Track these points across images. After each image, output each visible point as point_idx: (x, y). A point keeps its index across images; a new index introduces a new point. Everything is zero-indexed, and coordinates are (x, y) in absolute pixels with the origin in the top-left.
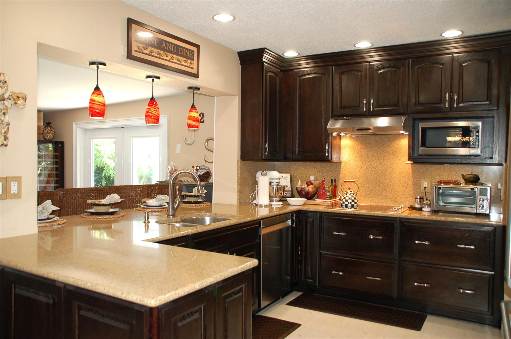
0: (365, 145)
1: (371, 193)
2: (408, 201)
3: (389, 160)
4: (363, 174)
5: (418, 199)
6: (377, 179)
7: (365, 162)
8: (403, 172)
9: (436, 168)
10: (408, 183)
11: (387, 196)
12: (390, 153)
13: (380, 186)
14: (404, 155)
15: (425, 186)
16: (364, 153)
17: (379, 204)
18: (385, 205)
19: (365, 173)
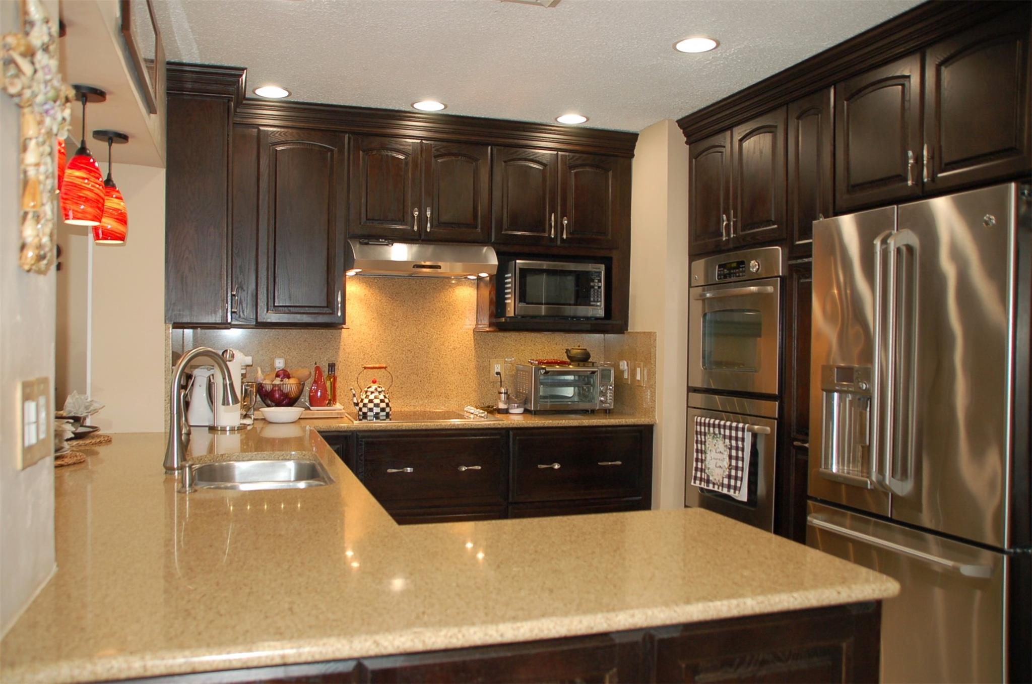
0: (389, 295)
1: (402, 388)
2: (469, 399)
3: (435, 326)
4: (387, 352)
5: (502, 393)
6: (414, 361)
7: (389, 328)
8: (459, 348)
9: (514, 339)
10: (468, 367)
11: (431, 392)
12: (436, 312)
13: (420, 375)
14: (460, 317)
15: (497, 370)
16: (387, 311)
17: (418, 409)
18: (428, 410)
19: (389, 350)
